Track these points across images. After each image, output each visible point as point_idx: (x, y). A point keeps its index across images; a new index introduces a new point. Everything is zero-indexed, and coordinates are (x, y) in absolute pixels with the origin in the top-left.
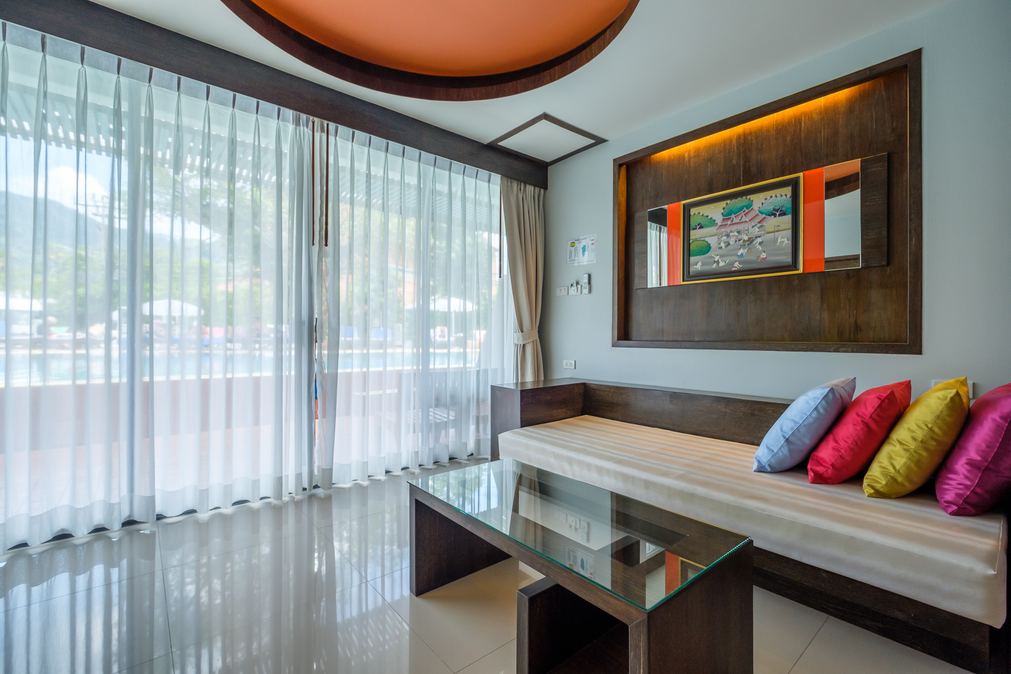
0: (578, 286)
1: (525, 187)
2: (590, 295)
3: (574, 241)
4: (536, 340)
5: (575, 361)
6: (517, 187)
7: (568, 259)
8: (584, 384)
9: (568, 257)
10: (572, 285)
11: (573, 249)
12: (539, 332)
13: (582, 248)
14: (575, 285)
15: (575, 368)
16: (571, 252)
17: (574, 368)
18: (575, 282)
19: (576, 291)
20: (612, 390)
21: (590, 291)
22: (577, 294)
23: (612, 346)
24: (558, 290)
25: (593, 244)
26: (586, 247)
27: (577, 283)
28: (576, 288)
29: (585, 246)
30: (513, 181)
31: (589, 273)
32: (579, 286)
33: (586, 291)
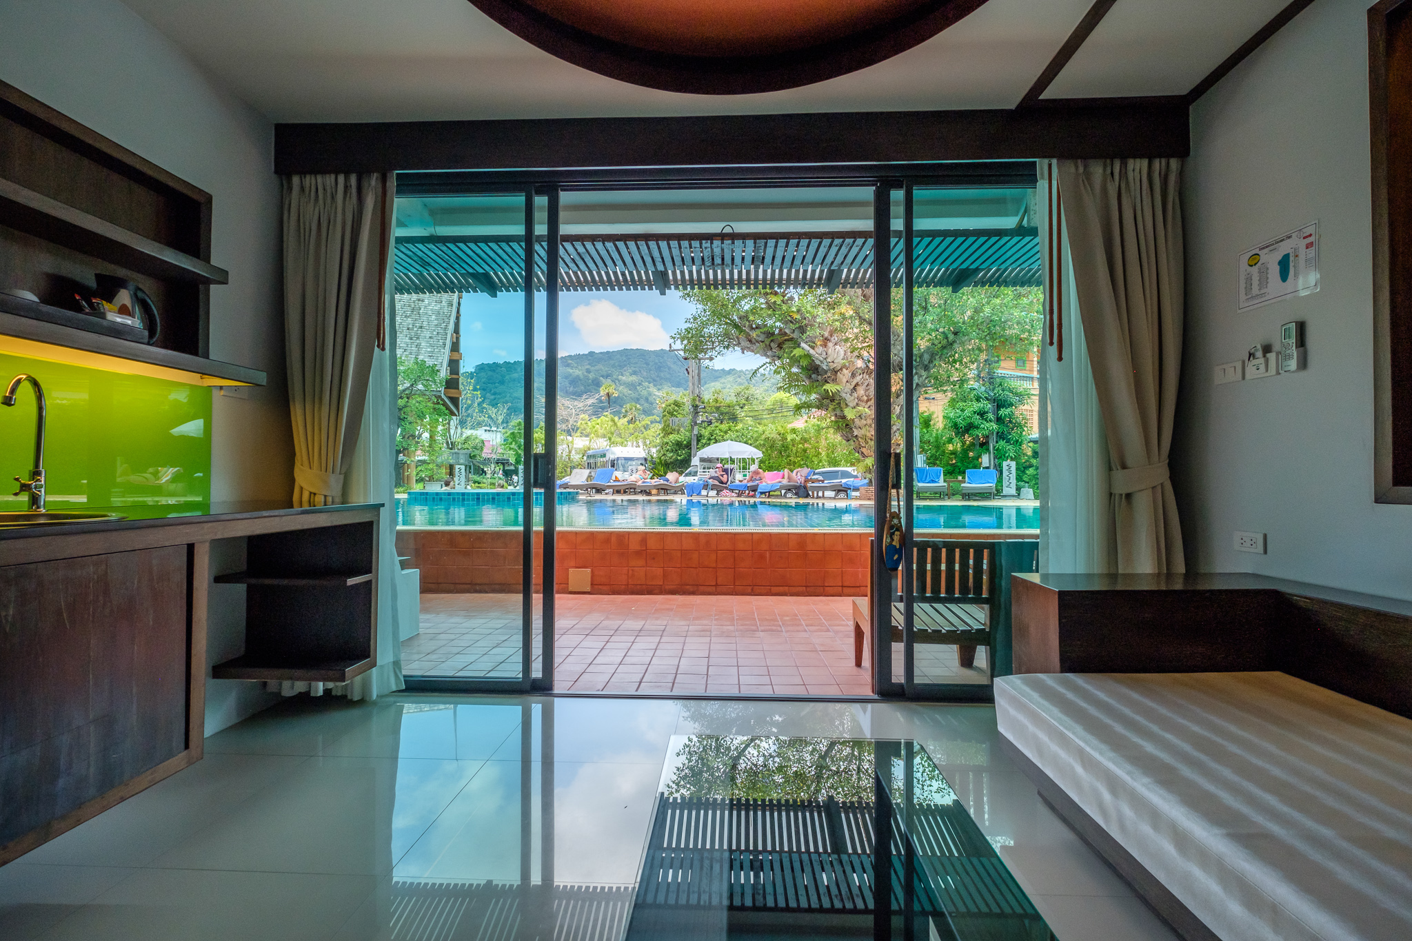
0: (1268, 355)
1: (1124, 165)
2: (1303, 374)
3: (1257, 251)
4: (1162, 484)
5: (1265, 536)
6: (1105, 170)
7: (1243, 297)
8: (1275, 593)
9: (1242, 291)
10: (1251, 355)
11: (1255, 269)
12: (1171, 466)
13: (1280, 263)
14: (1259, 354)
15: (1265, 552)
16: (1249, 279)
17: (1260, 549)
18: (1259, 347)
19: (1262, 367)
20: (1362, 619)
21: (1303, 364)
22: (1267, 374)
23: (1377, 501)
24: (1217, 371)
25: (1309, 246)
26: (1291, 258)
27: (1267, 349)
28: (1262, 360)
29: (1286, 257)
30: (1091, 162)
31: (1299, 320)
32: (1272, 356)
33: (1293, 364)
